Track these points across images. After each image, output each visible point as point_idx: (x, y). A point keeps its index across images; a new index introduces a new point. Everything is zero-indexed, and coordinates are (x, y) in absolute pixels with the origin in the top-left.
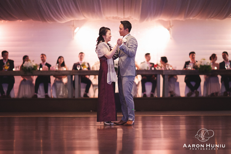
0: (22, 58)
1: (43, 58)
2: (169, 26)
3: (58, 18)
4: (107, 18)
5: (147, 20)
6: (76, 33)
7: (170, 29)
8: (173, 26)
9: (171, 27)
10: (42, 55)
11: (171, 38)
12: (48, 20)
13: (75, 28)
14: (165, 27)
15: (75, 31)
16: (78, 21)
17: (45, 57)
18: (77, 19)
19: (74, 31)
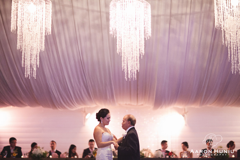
0: (30, 145)
1: (53, 145)
2: (184, 112)
3: (69, 106)
4: (119, 104)
5: (161, 108)
6: (87, 119)
7: (185, 115)
8: (187, 112)
9: (185, 113)
10: (53, 141)
11: (186, 125)
12: (59, 107)
13: (86, 114)
14: (180, 113)
15: (87, 117)
16: (90, 108)
17: (55, 143)
18: (88, 106)
19: (85, 117)
